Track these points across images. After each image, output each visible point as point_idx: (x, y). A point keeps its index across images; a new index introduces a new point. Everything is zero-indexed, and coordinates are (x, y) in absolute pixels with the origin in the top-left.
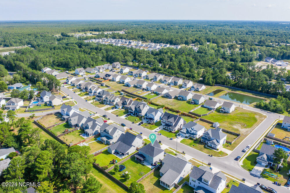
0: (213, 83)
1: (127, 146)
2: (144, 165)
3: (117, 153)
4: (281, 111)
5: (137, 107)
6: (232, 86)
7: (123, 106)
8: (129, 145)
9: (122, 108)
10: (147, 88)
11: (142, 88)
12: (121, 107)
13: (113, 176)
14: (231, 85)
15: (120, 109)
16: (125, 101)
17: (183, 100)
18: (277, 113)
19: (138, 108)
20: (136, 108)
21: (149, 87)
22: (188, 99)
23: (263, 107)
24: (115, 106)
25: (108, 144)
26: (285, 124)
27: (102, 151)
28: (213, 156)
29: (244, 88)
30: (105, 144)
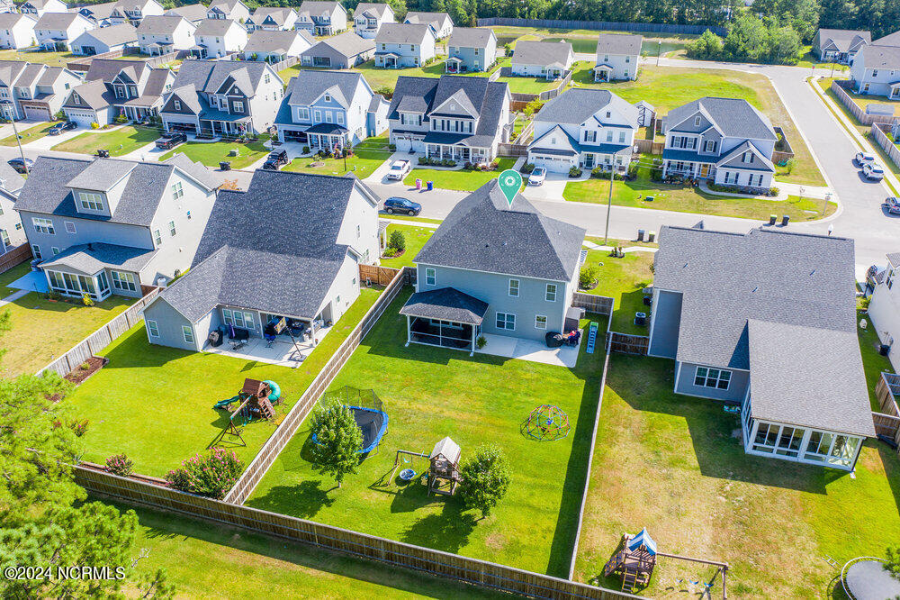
0: (469, 15)
1: (303, 263)
2: (499, 361)
3: (229, 333)
4: (789, 55)
5: (213, 88)
6: (547, 17)
7: (117, 112)
8: (320, 255)
9: (114, 121)
10: (201, 46)
11: (175, 50)
12: (103, 117)
13: (323, 518)
14: (539, 14)
15: (105, 128)
16: (124, 77)
17: (403, 66)
18: (781, 63)
19: (222, 91)
20: (204, 99)
21: (210, 41)
22: (423, 60)
23: (723, 54)
24: (65, 118)
25: (118, 294)
26: (875, 75)
27: (101, 351)
28: (789, 223)
29: (591, 19)
30: (97, 304)
